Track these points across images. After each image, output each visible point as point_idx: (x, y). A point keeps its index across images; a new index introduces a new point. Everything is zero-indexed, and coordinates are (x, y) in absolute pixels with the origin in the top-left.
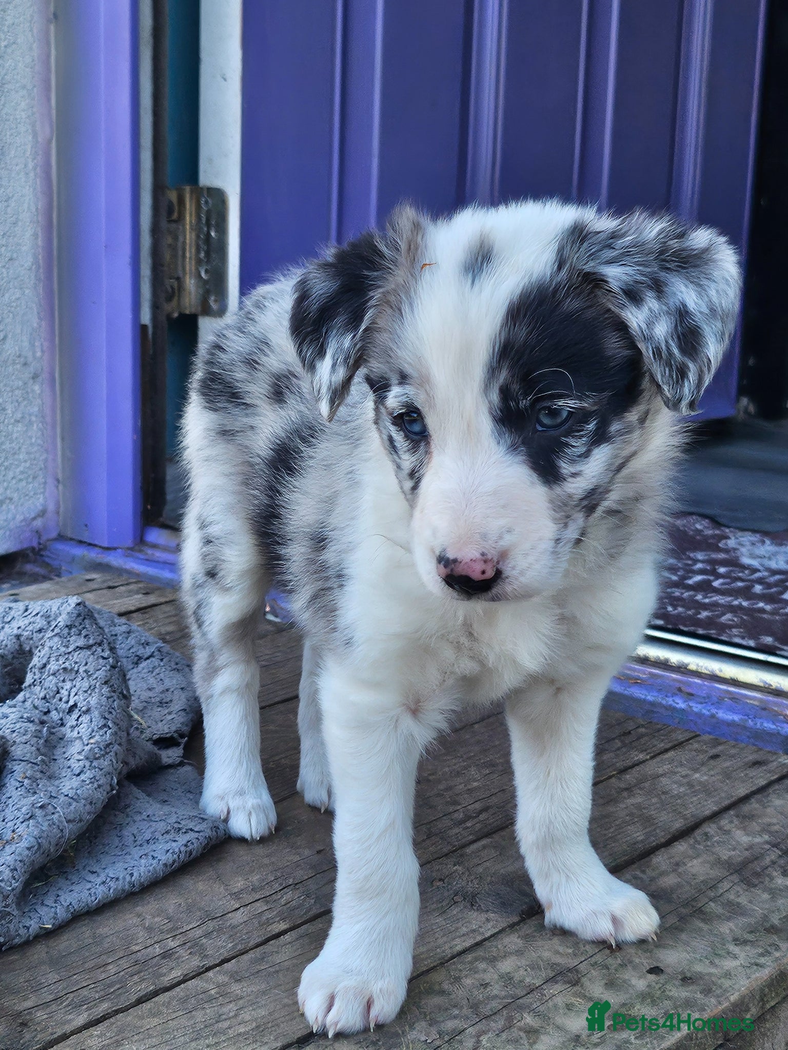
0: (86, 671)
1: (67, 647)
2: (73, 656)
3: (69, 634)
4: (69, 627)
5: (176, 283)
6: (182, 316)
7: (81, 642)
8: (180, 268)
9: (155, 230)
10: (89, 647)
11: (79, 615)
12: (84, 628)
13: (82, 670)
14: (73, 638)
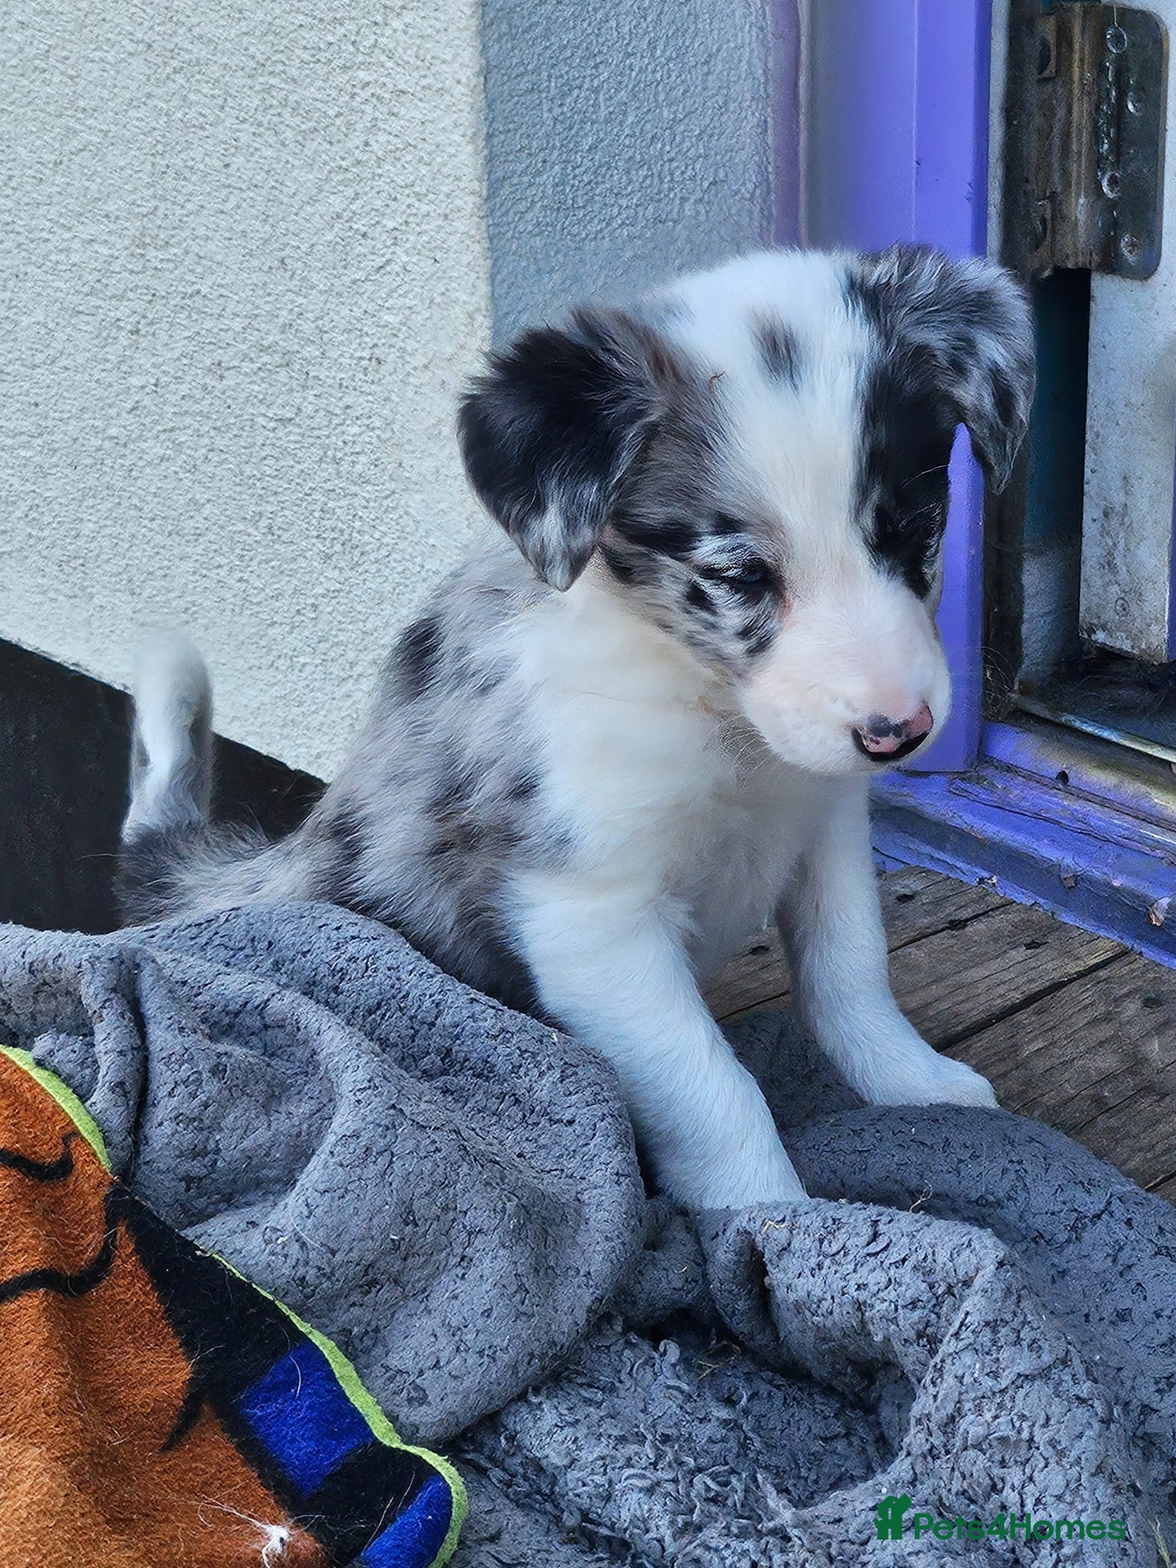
0: (1053, 1443)
1: (995, 1375)
2: (1013, 1399)
3: (994, 1342)
4: (992, 1325)
5: (1049, 205)
6: (1060, 272)
7: (1025, 1363)
8: (1056, 176)
9: (1012, 110)
10: (1044, 1374)
11: (1008, 1292)
12: (1024, 1323)
13: (1041, 1437)
14: (1004, 1355)
